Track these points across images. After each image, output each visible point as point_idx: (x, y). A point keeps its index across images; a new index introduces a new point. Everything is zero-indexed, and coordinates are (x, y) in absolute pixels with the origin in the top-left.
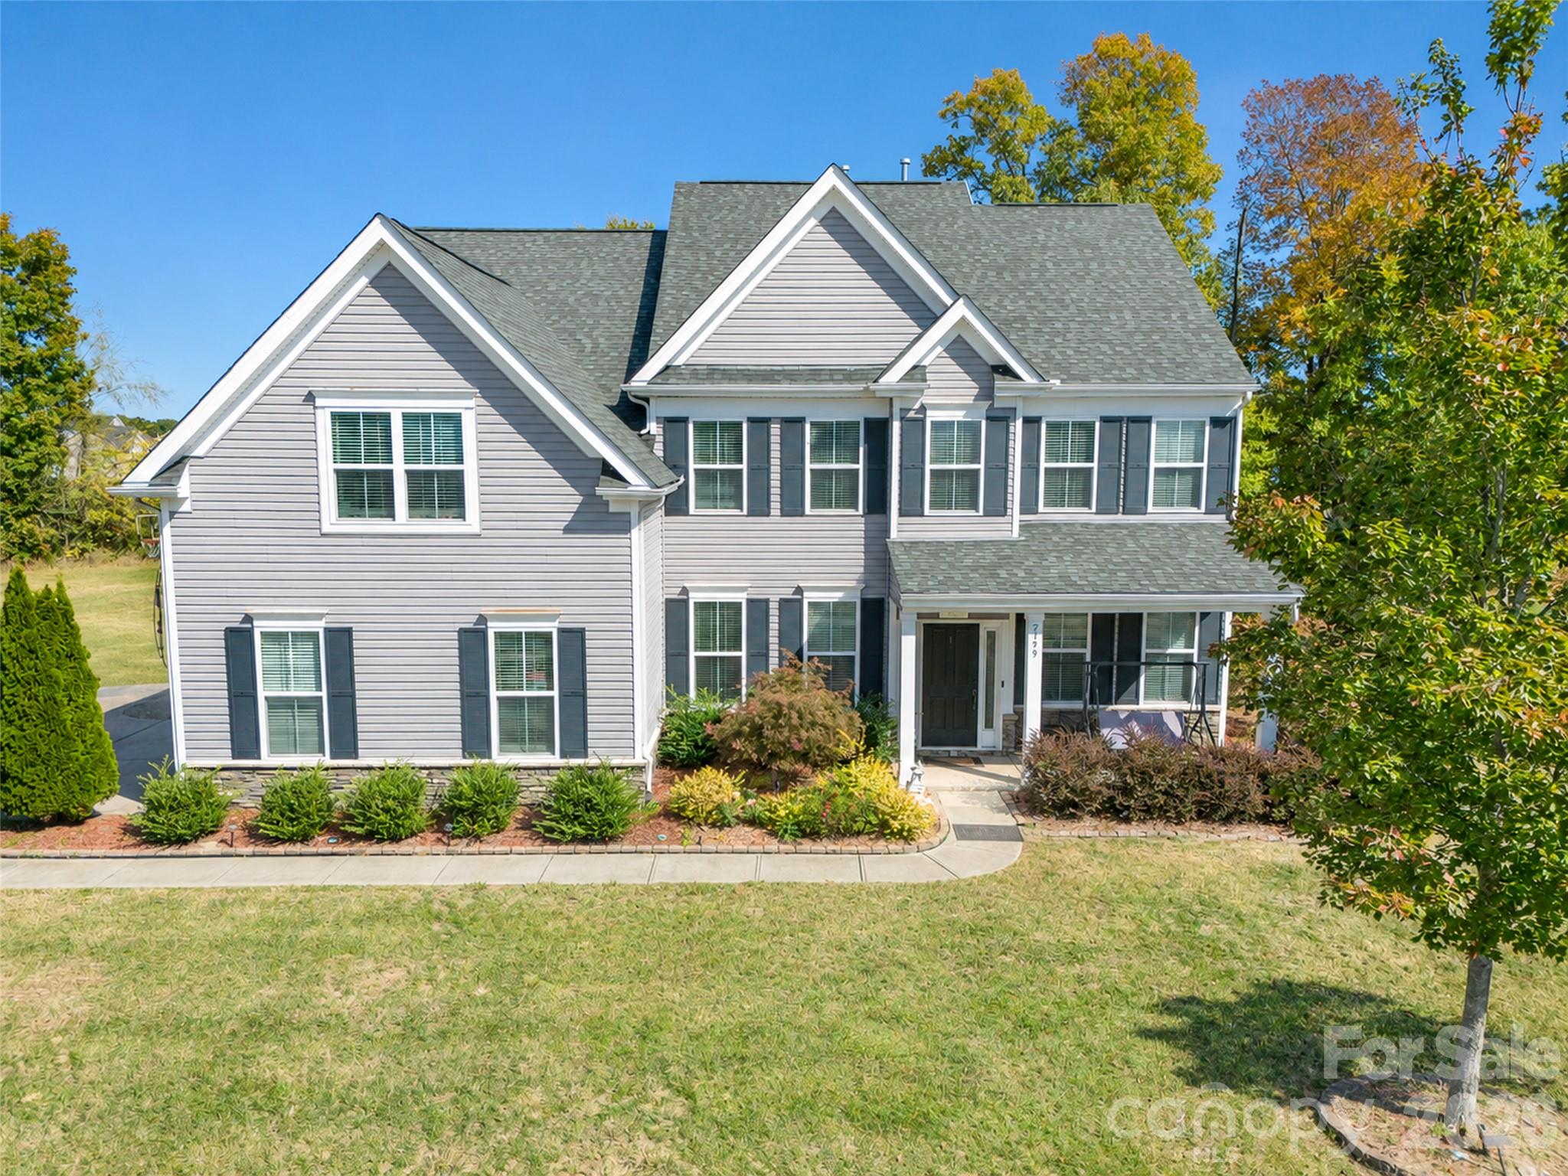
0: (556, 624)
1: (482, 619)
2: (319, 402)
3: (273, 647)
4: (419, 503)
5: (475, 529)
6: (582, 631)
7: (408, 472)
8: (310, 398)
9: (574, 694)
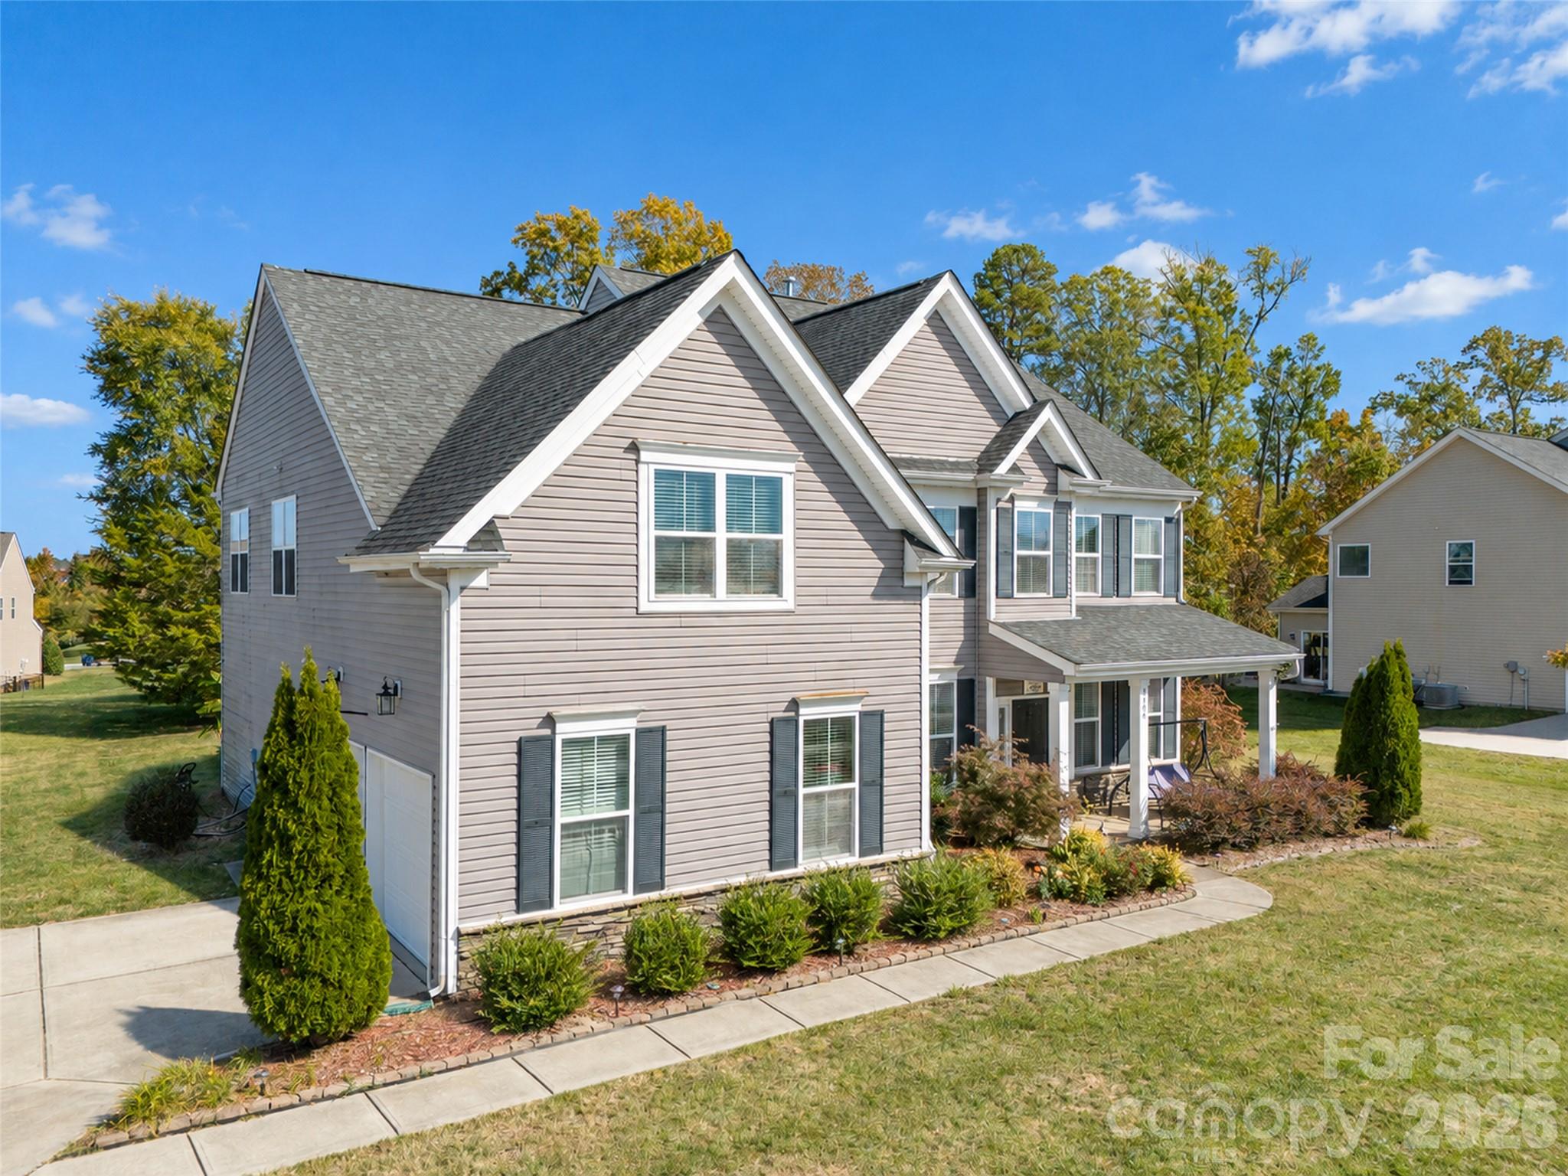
0: (858, 707)
1: (794, 704)
2: (644, 456)
3: (575, 753)
4: (739, 577)
5: (790, 605)
6: (882, 713)
7: (729, 541)
8: (634, 448)
9: (872, 784)
